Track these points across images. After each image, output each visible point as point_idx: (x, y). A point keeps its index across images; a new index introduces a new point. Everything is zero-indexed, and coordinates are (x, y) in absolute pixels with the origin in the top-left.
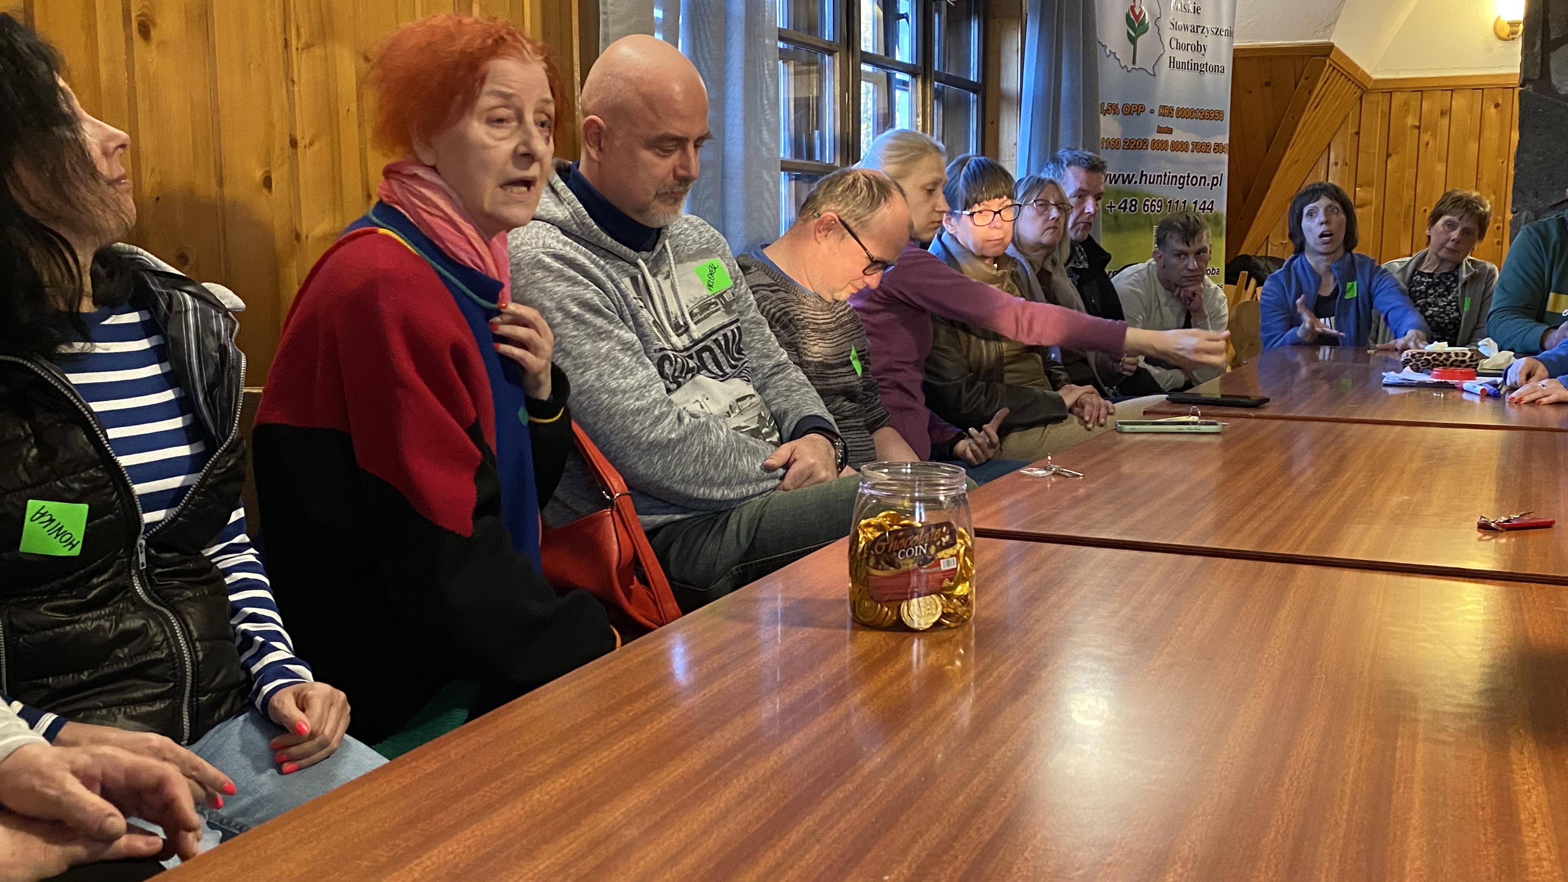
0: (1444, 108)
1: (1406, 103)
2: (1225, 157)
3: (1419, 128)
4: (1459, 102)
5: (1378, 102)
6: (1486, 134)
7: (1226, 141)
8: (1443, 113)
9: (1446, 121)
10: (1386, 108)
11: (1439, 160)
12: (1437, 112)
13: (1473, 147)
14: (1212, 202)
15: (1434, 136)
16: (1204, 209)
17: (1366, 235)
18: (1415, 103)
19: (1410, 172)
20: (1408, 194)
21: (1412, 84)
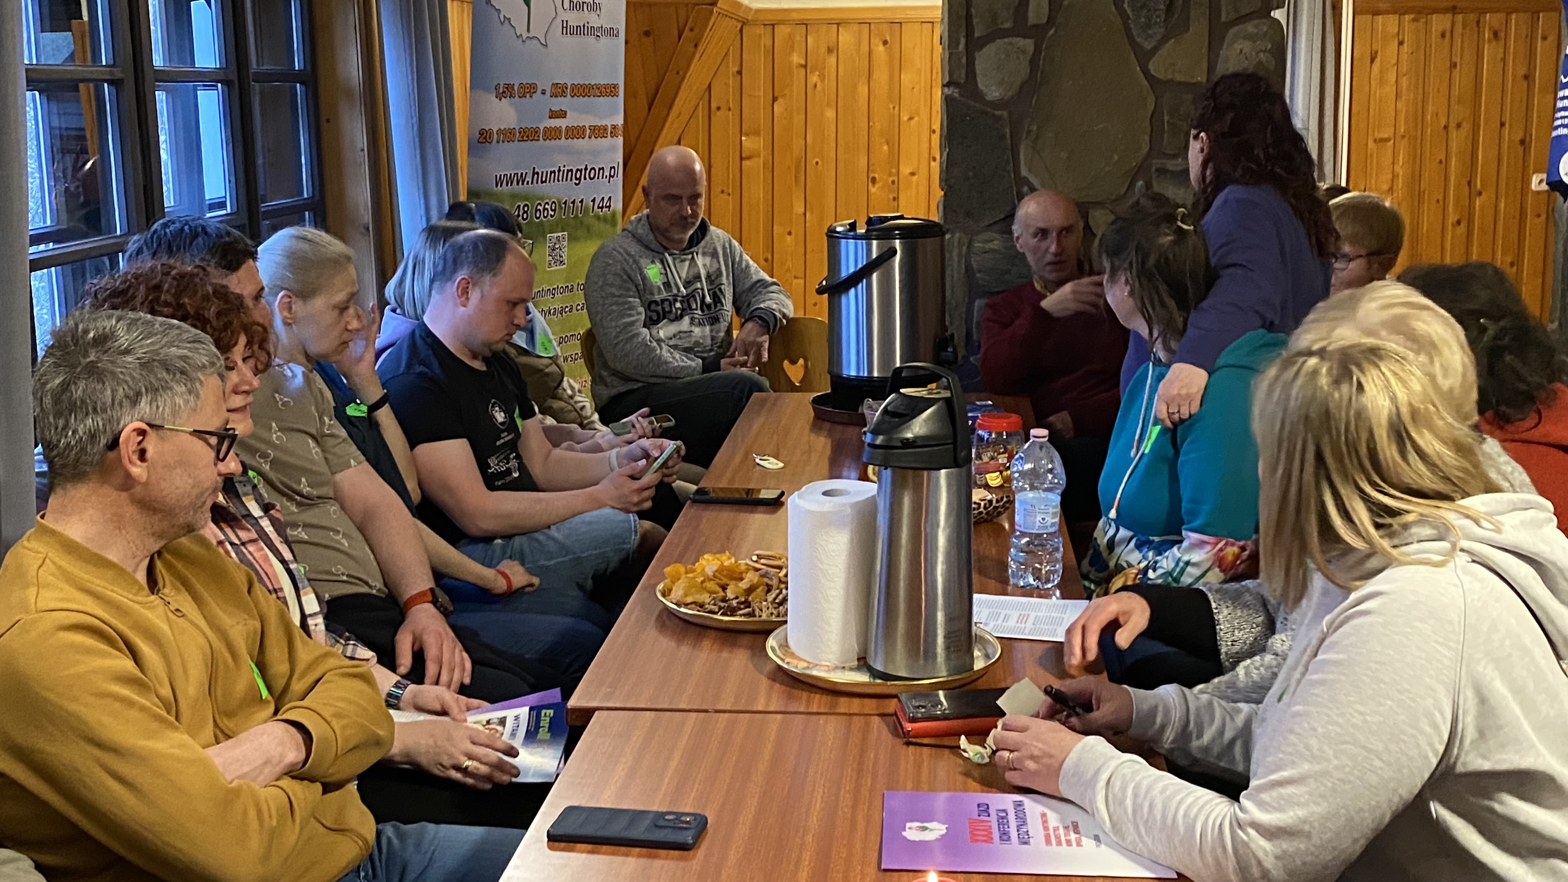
0: (831, 44)
1: (791, 37)
2: (620, 140)
3: (805, 66)
4: (846, 38)
5: (760, 35)
6: (875, 76)
7: (620, 121)
8: (830, 51)
9: (832, 60)
10: (769, 43)
11: (828, 105)
12: (823, 49)
13: (863, 90)
14: (610, 198)
15: (822, 77)
16: (602, 208)
17: (756, 192)
18: (799, 38)
19: (799, 119)
20: (798, 144)
21: (795, 16)
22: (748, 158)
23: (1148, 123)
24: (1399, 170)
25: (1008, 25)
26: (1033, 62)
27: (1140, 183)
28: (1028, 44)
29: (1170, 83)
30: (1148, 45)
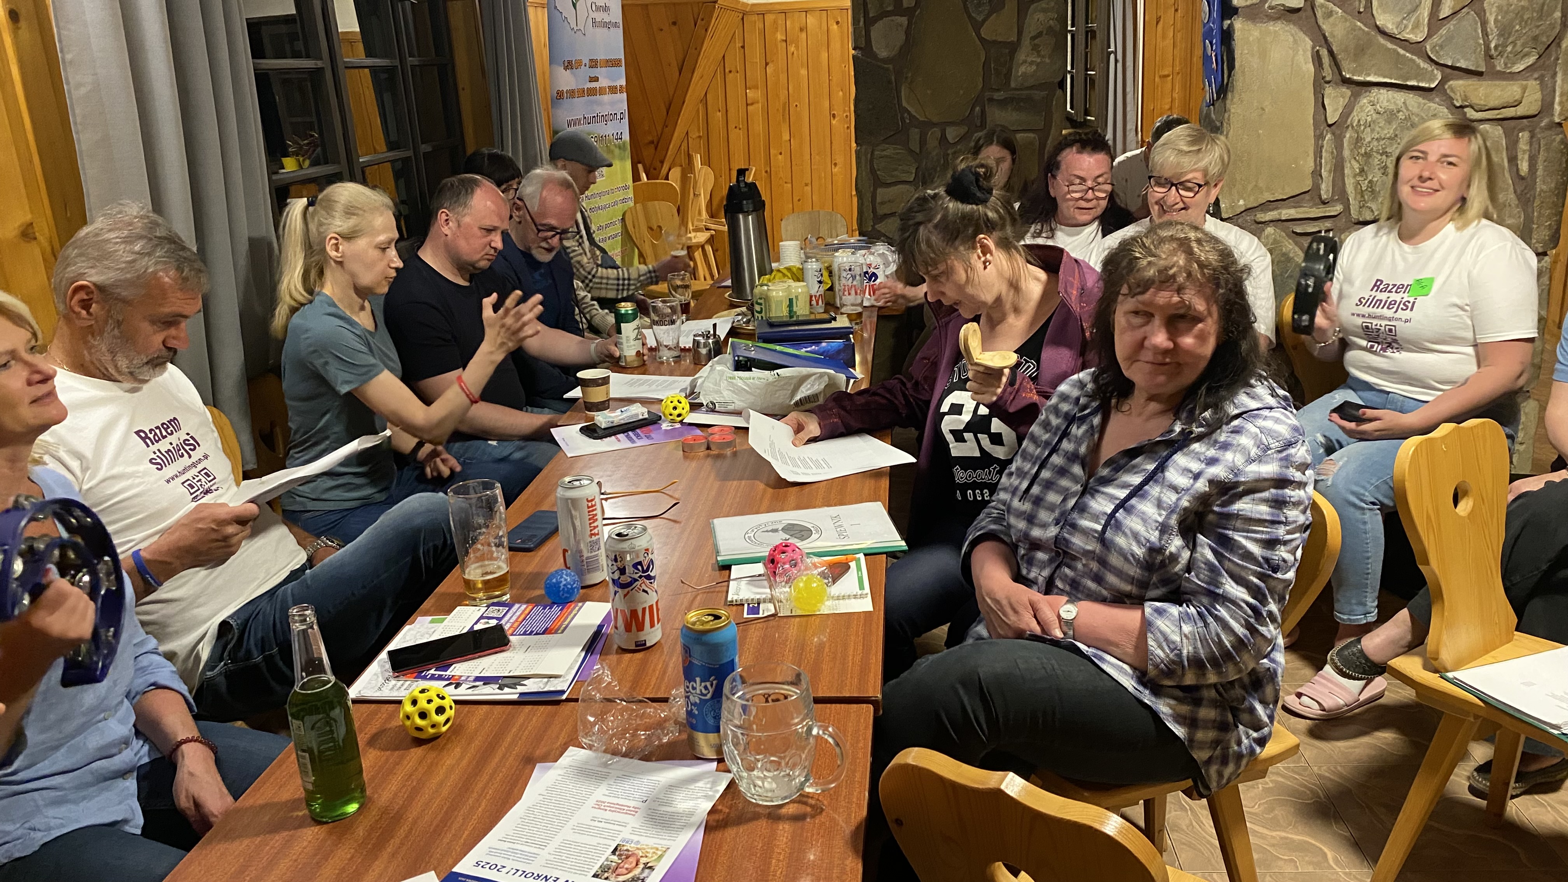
0: (802, 26)
2: (625, 95)
3: (786, 41)
4: (811, 20)
5: (755, 22)
6: (832, 46)
8: (801, 30)
9: (804, 35)
10: (761, 26)
11: (802, 66)
12: (797, 29)
13: (825, 56)
15: (797, 47)
17: (758, 127)
18: (781, 22)
19: (783, 77)
20: (783, 94)
21: (778, 7)
22: (752, 104)
23: (981, 69)
24: (1176, 95)
25: (890, 8)
26: (907, 33)
27: (978, 109)
28: (904, 20)
29: (995, 42)
30: (980, 18)
